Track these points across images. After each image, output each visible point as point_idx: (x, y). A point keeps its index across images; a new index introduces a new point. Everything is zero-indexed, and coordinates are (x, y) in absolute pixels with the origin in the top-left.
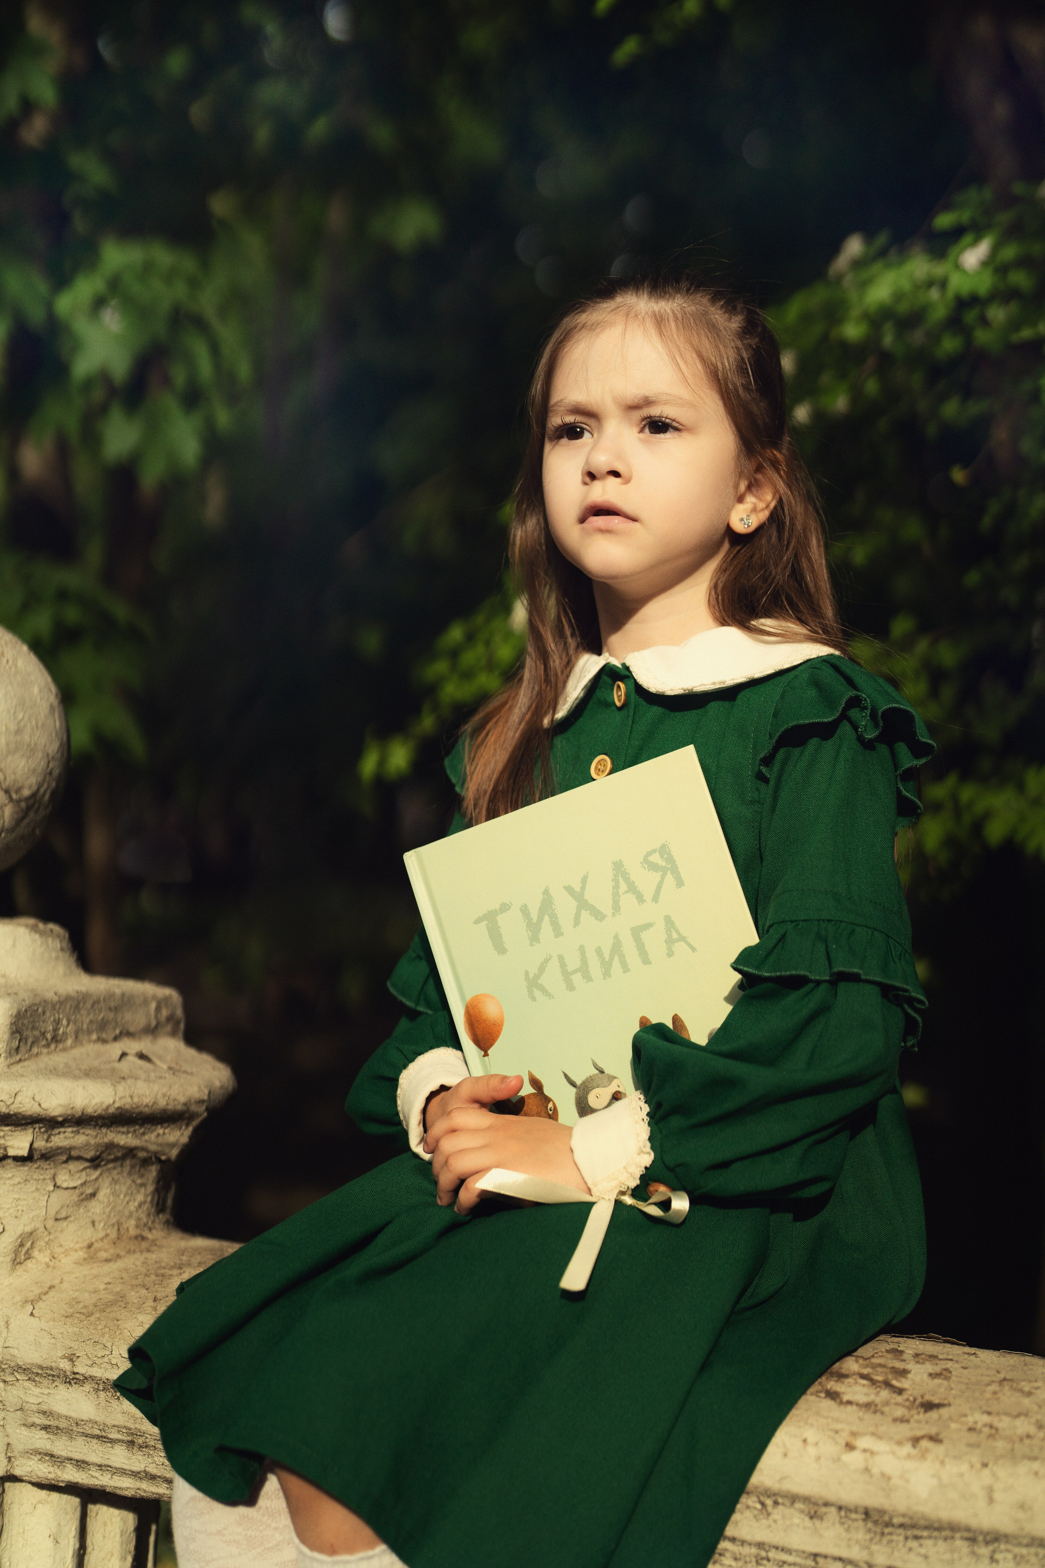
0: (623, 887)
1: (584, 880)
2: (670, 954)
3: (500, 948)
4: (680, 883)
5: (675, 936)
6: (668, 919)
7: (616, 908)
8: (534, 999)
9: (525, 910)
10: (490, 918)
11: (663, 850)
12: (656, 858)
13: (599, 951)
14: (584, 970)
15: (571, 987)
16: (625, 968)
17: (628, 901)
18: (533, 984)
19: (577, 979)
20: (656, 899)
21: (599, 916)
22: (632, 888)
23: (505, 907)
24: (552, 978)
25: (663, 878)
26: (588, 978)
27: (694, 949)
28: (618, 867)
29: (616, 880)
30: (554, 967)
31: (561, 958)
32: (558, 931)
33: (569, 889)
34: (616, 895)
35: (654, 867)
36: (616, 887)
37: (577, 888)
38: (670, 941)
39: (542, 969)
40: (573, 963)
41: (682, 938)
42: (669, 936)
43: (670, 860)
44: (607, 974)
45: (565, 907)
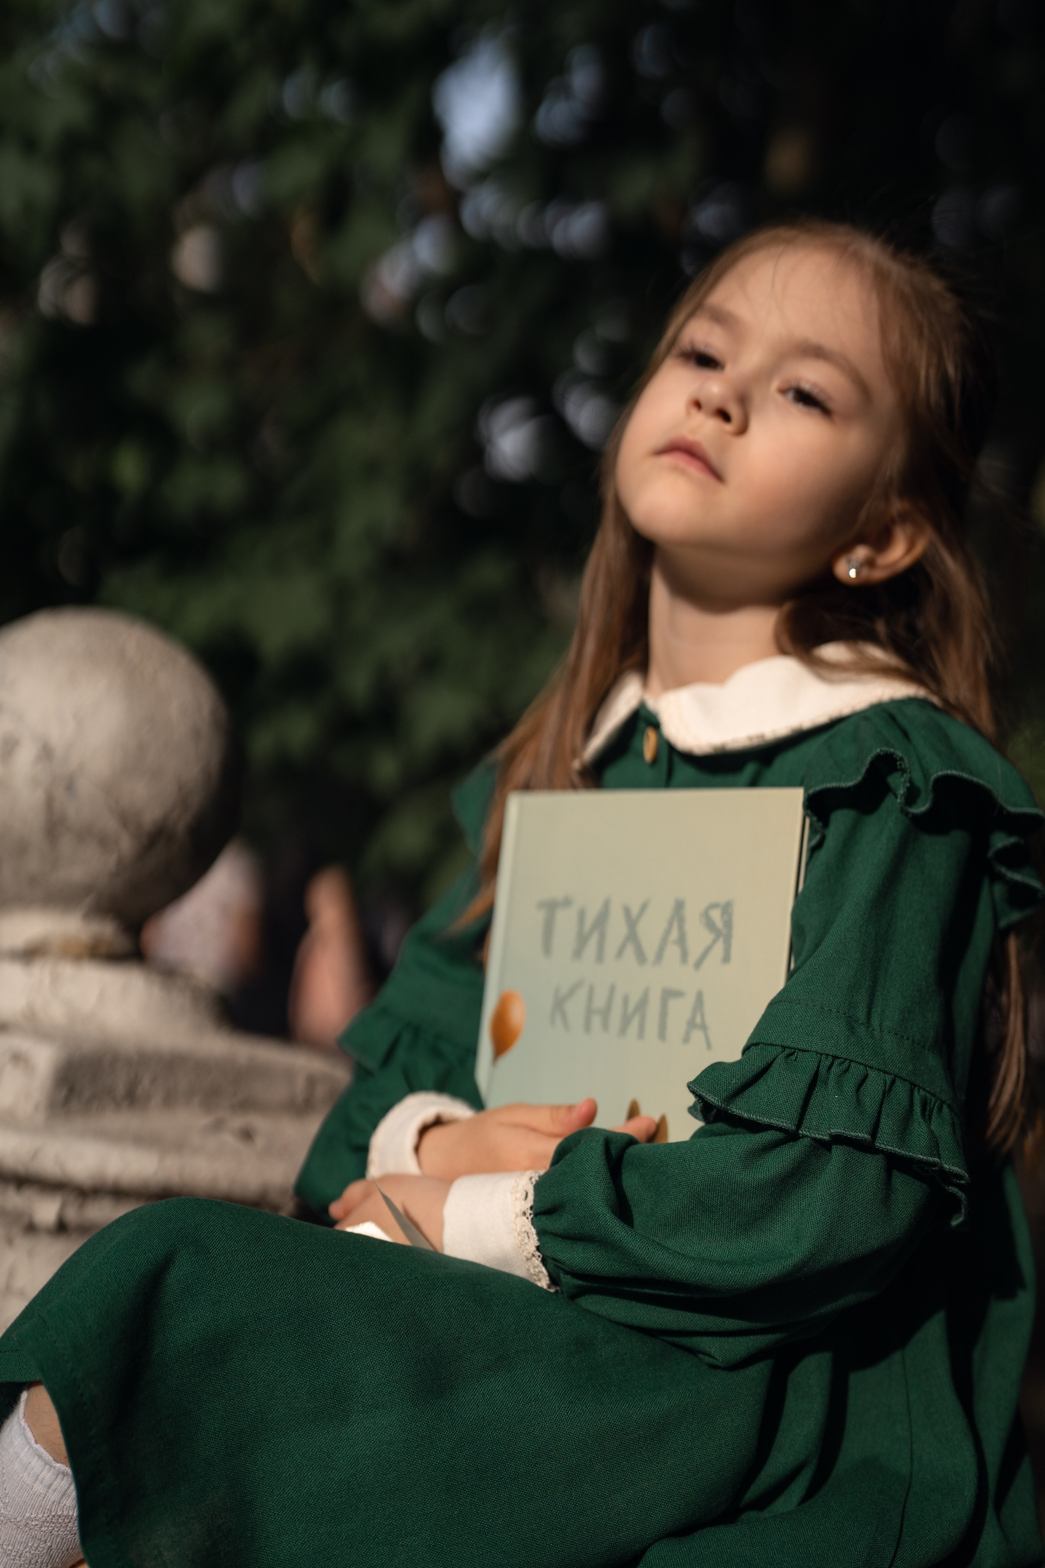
0: (674, 935)
1: (644, 907)
2: (686, 1040)
3: (547, 947)
4: (726, 958)
5: (698, 1020)
6: (700, 996)
7: (659, 956)
8: (552, 1021)
9: (582, 915)
10: (551, 907)
11: (727, 909)
12: (716, 915)
13: (626, 1000)
14: (606, 1013)
15: (587, 1027)
16: (641, 1034)
17: (672, 952)
18: (559, 1004)
19: (596, 1020)
20: (698, 965)
21: (641, 957)
22: (682, 940)
23: (567, 902)
24: (576, 1008)
25: (714, 942)
26: (605, 1026)
27: (709, 1046)
28: (679, 906)
29: (670, 924)
30: (582, 995)
31: (591, 990)
32: (600, 957)
33: (627, 911)
34: (664, 942)
35: (710, 924)
36: (668, 931)
37: (635, 911)
38: (692, 1024)
39: (573, 991)
40: (599, 1002)
41: (704, 1027)
42: (693, 1018)
43: (728, 924)
44: (623, 1030)
45: (617, 929)
